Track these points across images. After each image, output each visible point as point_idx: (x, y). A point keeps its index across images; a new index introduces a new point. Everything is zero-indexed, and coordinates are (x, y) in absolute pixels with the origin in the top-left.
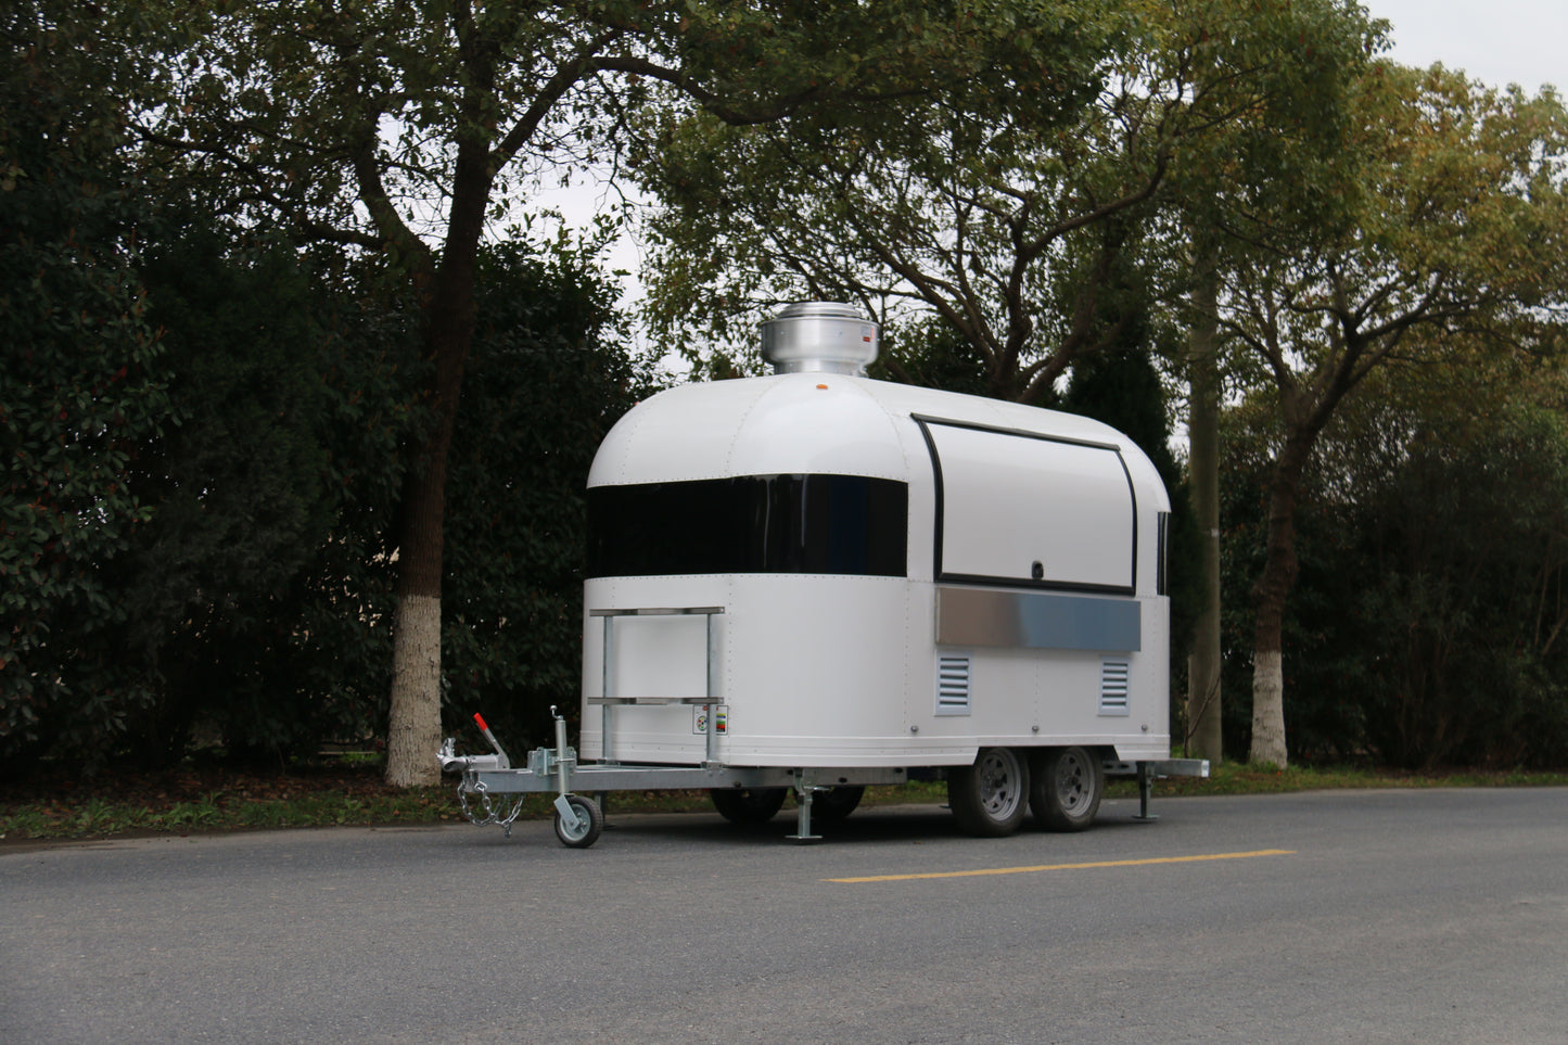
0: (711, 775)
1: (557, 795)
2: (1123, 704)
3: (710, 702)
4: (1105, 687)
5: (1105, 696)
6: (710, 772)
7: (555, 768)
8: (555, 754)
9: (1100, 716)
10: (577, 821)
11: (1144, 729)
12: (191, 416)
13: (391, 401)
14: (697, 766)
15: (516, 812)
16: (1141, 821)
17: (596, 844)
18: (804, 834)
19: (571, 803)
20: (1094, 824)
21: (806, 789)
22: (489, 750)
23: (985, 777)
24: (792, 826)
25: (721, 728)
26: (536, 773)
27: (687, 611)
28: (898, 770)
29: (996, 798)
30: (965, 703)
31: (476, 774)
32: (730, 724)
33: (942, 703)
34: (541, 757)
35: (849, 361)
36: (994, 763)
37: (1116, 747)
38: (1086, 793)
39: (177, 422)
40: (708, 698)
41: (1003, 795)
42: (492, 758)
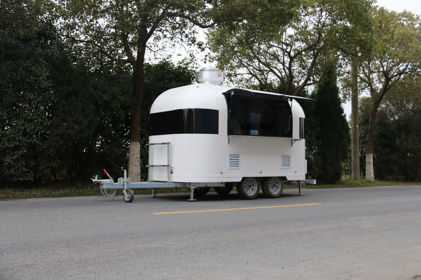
0: (169, 184)
1: (124, 189)
2: (289, 166)
3: (168, 166)
4: (283, 162)
5: (283, 164)
6: (168, 184)
7: (124, 182)
8: (124, 179)
9: (281, 169)
10: (128, 196)
11: (296, 172)
12: (58, 100)
13: (119, 96)
14: (166, 182)
15: (115, 193)
16: (299, 195)
17: (133, 201)
18: (192, 199)
19: (126, 191)
20: (281, 196)
21: (192, 188)
22: (107, 178)
23: (247, 185)
24: (189, 197)
25: (172, 172)
26: (119, 184)
27: (164, 144)
28: (222, 183)
29: (251, 189)
30: (238, 166)
31: (103, 184)
32: (174, 172)
33: (230, 166)
34: (121, 180)
35: (216, 81)
36: (250, 181)
37: (287, 177)
38: (279, 188)
39: (55, 101)
40: (168, 165)
41: (252, 189)
42: (108, 180)
